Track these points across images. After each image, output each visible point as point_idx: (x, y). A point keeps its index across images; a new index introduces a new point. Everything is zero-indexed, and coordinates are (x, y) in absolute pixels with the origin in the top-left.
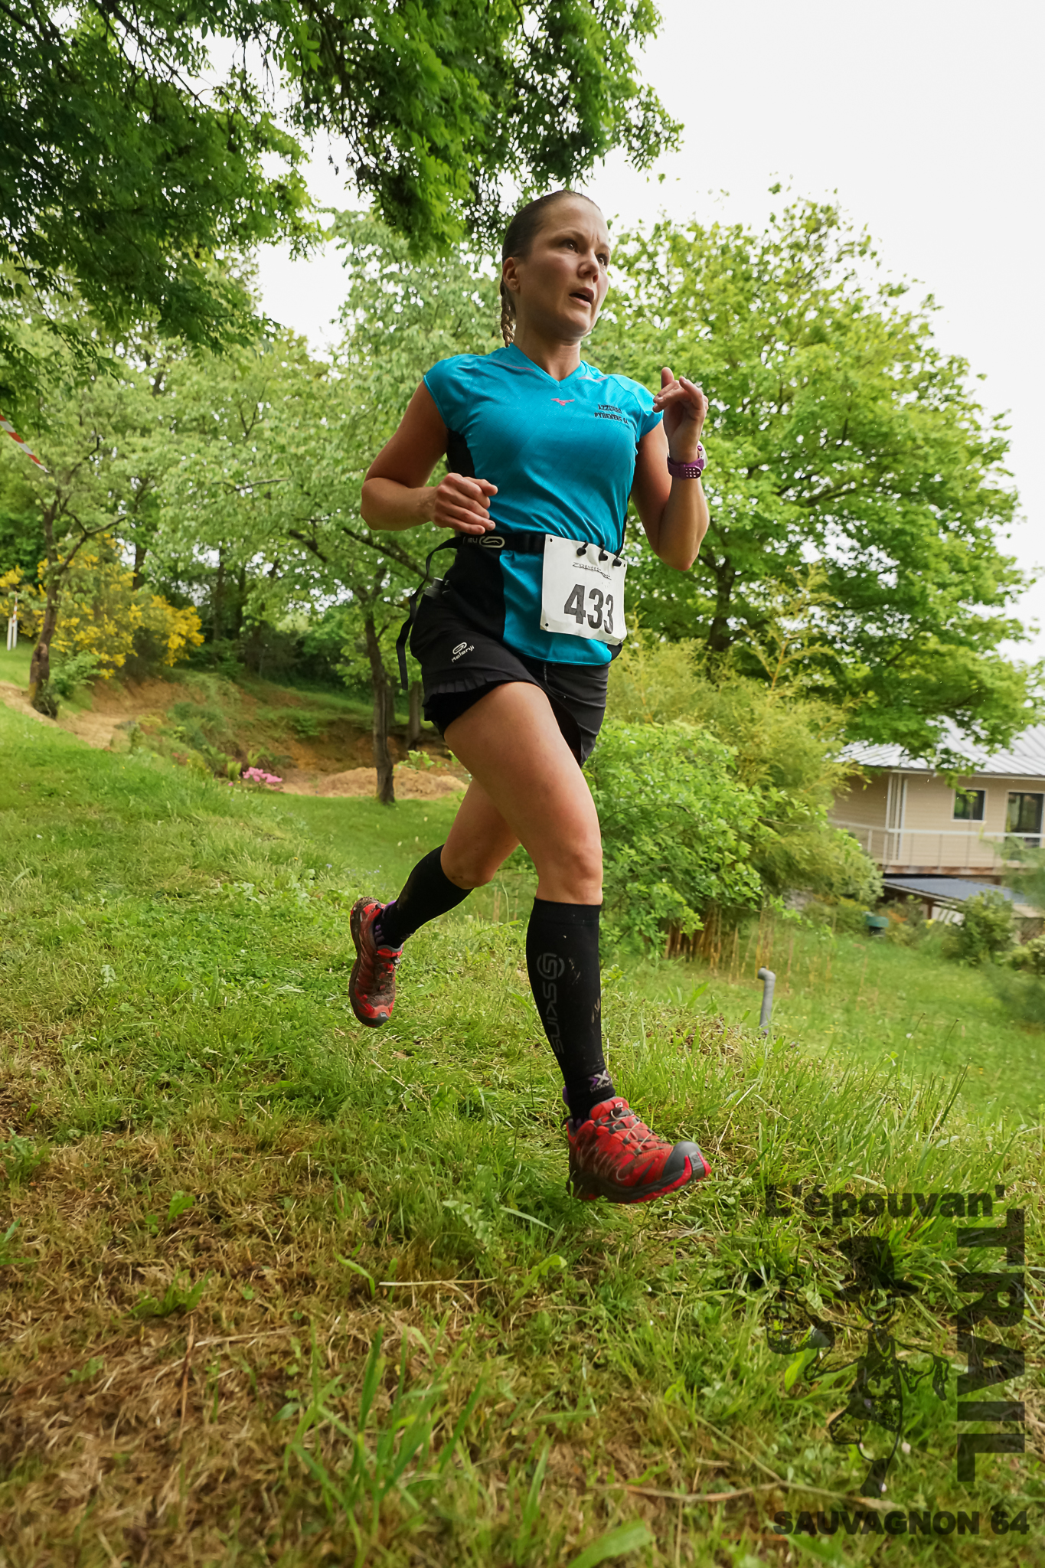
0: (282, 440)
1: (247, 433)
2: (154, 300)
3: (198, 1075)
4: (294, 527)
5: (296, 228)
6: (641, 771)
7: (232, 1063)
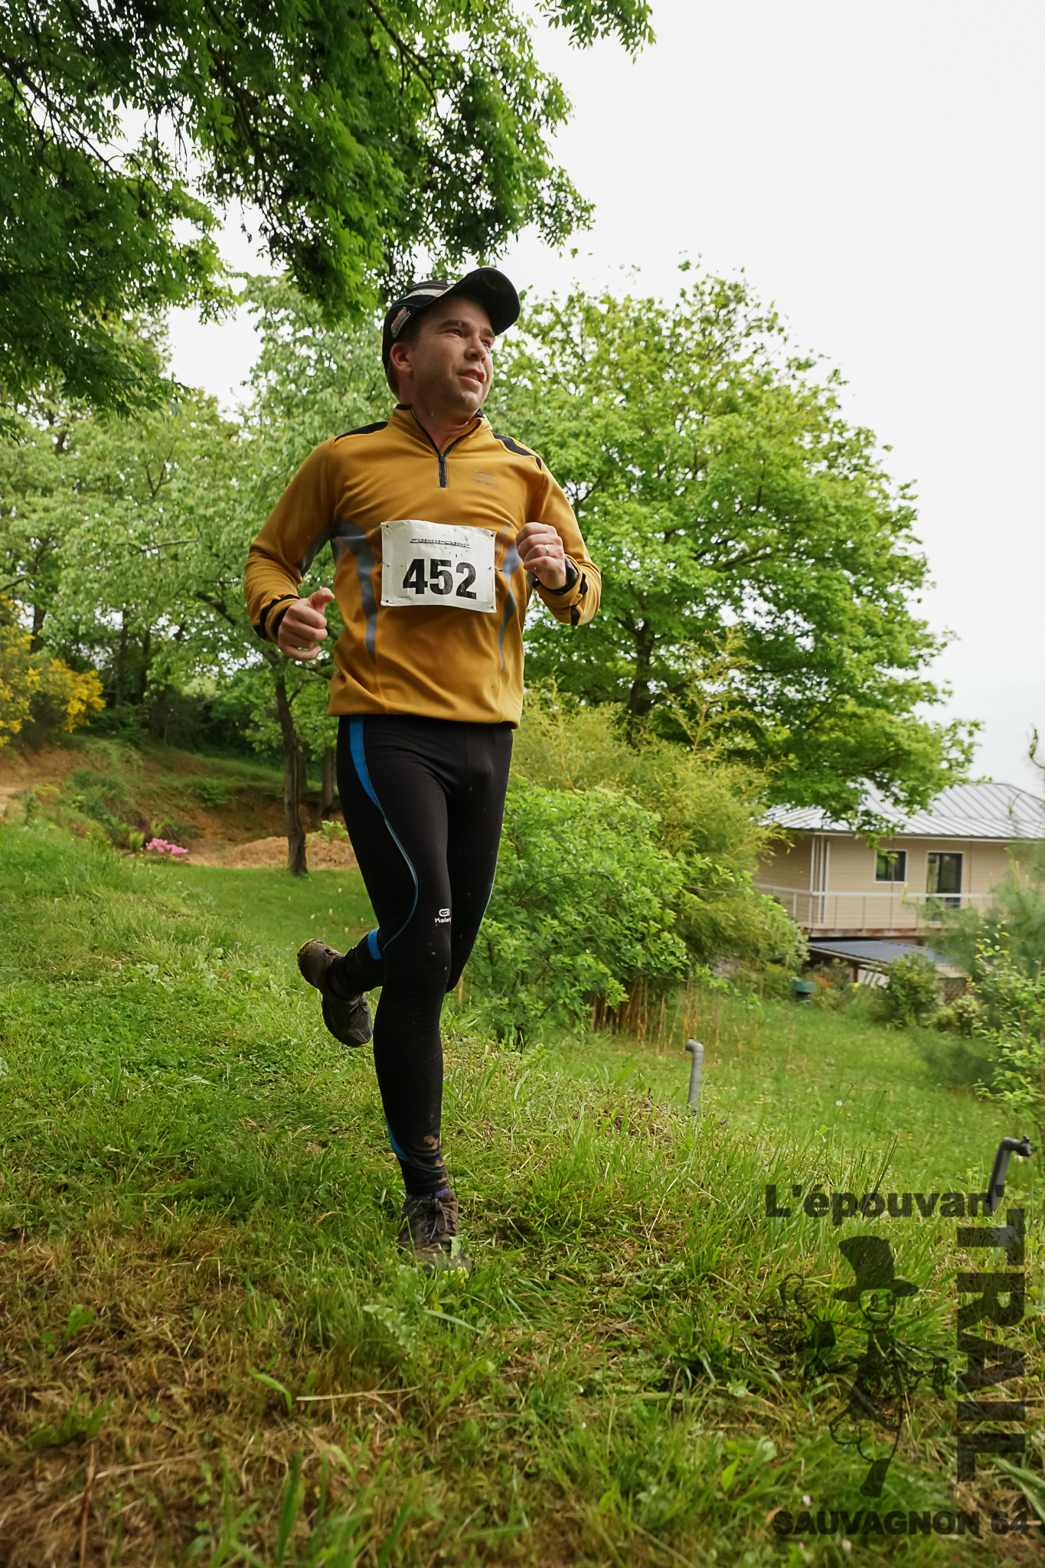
0: (190, 502)
1: (154, 493)
2: (58, 362)
3: (98, 1176)
4: (201, 589)
5: (207, 292)
6: (562, 839)
7: (135, 1161)
